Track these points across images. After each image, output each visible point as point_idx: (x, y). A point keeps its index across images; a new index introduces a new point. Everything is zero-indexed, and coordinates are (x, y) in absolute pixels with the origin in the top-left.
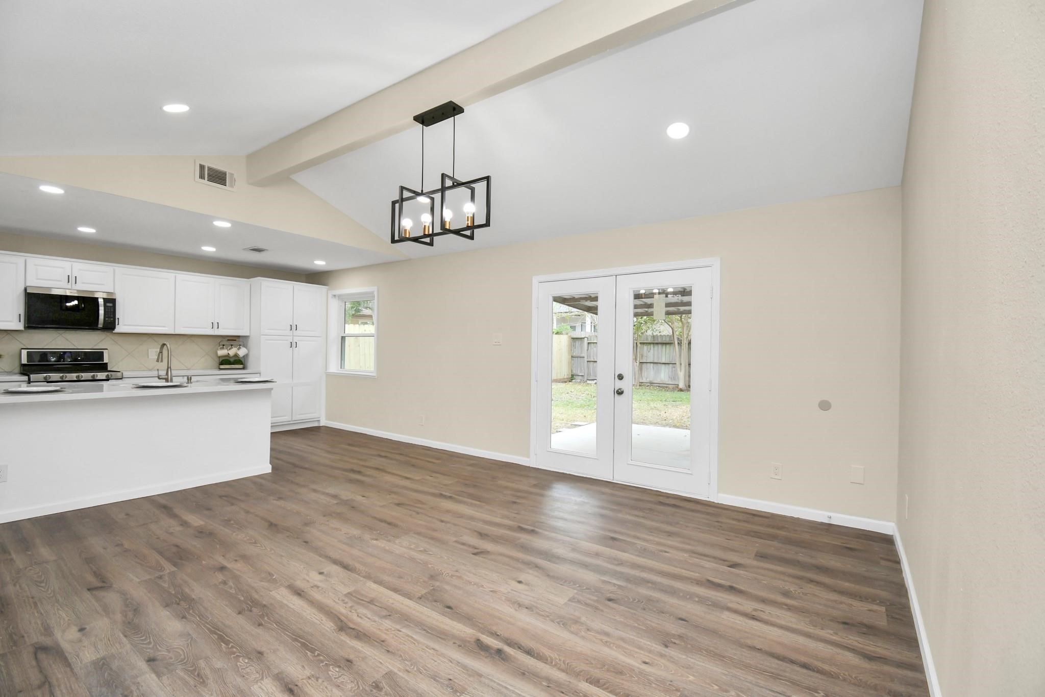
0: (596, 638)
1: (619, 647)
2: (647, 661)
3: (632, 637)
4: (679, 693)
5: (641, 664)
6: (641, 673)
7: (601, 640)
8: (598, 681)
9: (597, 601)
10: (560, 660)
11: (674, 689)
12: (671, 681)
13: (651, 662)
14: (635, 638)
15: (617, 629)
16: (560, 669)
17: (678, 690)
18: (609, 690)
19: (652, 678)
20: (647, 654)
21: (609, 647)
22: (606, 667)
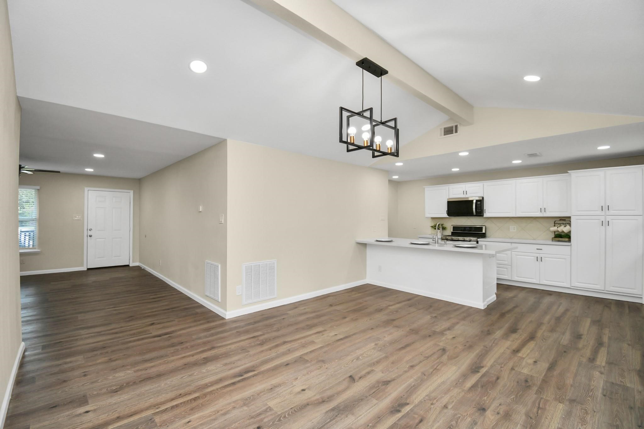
0: (225, 409)
1: (210, 416)
2: (190, 423)
3: (213, 425)
4: (158, 425)
5: (190, 419)
6: (184, 417)
7: (221, 410)
8: (194, 400)
9: (262, 420)
10: (219, 392)
11: (163, 425)
12: (168, 426)
13: (187, 424)
14: (210, 426)
15: (226, 420)
16: (213, 390)
17: (160, 426)
18: (186, 402)
19: (177, 420)
20: (194, 426)
21: (214, 411)
22: (201, 406)
